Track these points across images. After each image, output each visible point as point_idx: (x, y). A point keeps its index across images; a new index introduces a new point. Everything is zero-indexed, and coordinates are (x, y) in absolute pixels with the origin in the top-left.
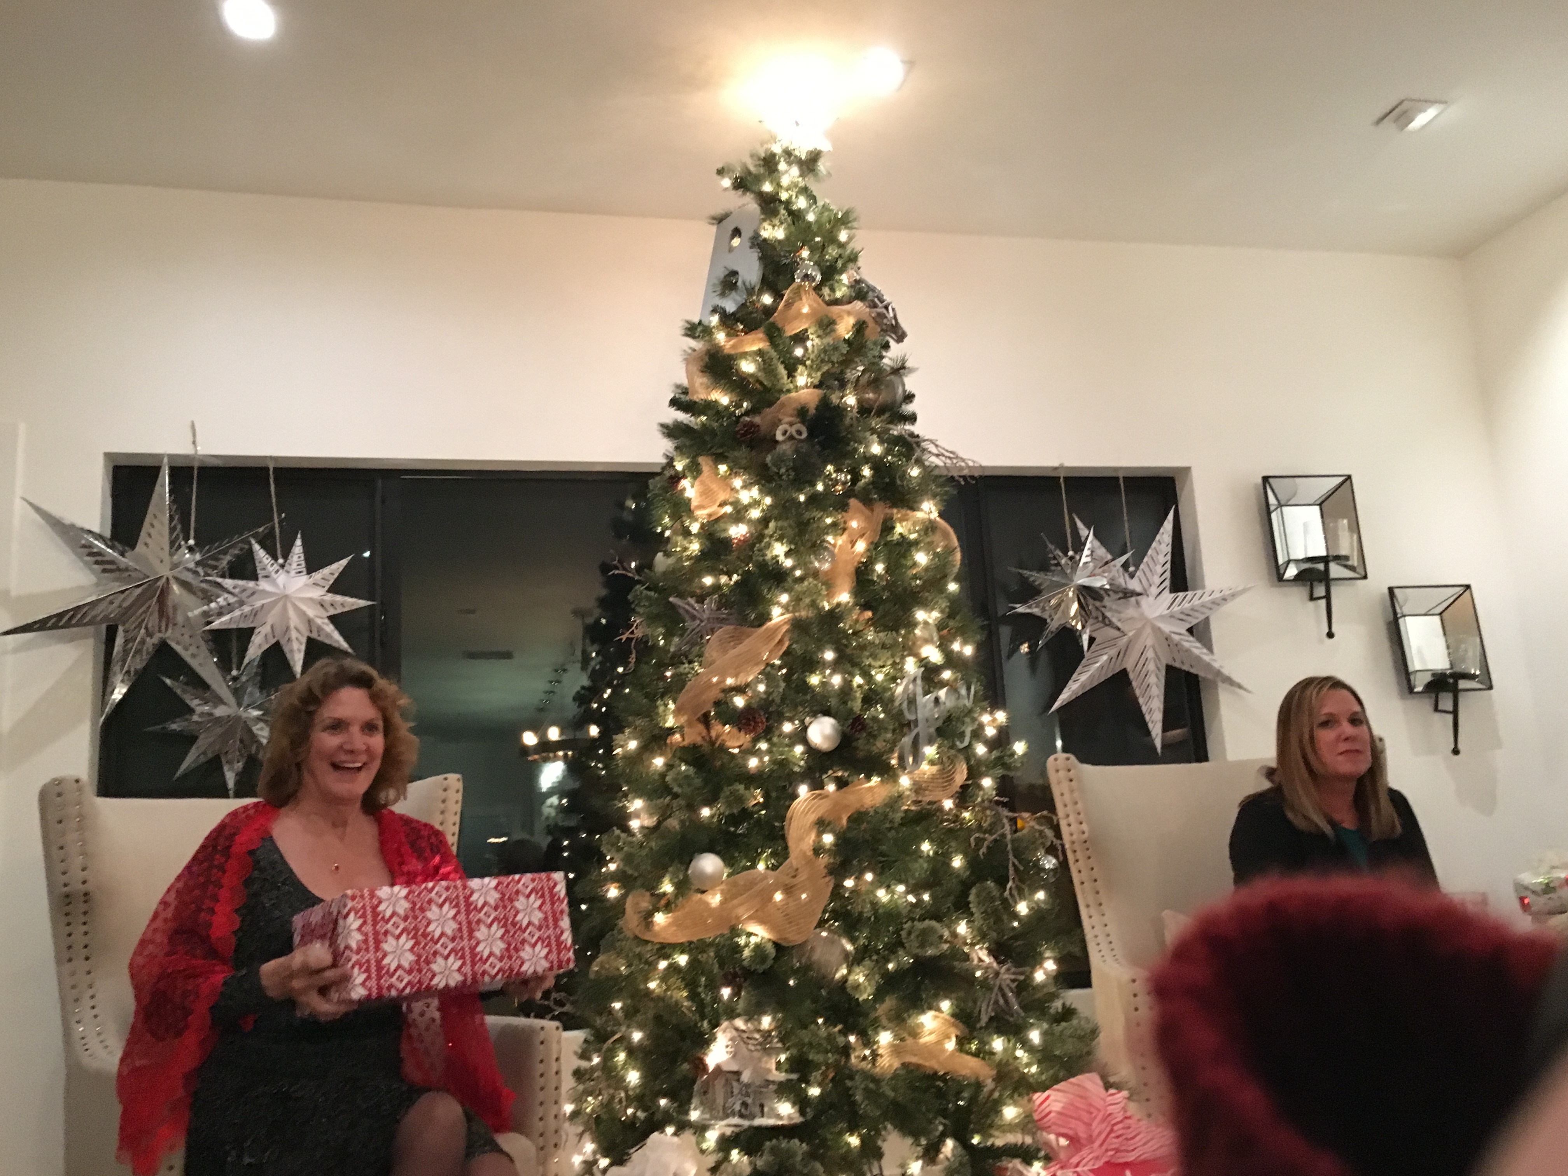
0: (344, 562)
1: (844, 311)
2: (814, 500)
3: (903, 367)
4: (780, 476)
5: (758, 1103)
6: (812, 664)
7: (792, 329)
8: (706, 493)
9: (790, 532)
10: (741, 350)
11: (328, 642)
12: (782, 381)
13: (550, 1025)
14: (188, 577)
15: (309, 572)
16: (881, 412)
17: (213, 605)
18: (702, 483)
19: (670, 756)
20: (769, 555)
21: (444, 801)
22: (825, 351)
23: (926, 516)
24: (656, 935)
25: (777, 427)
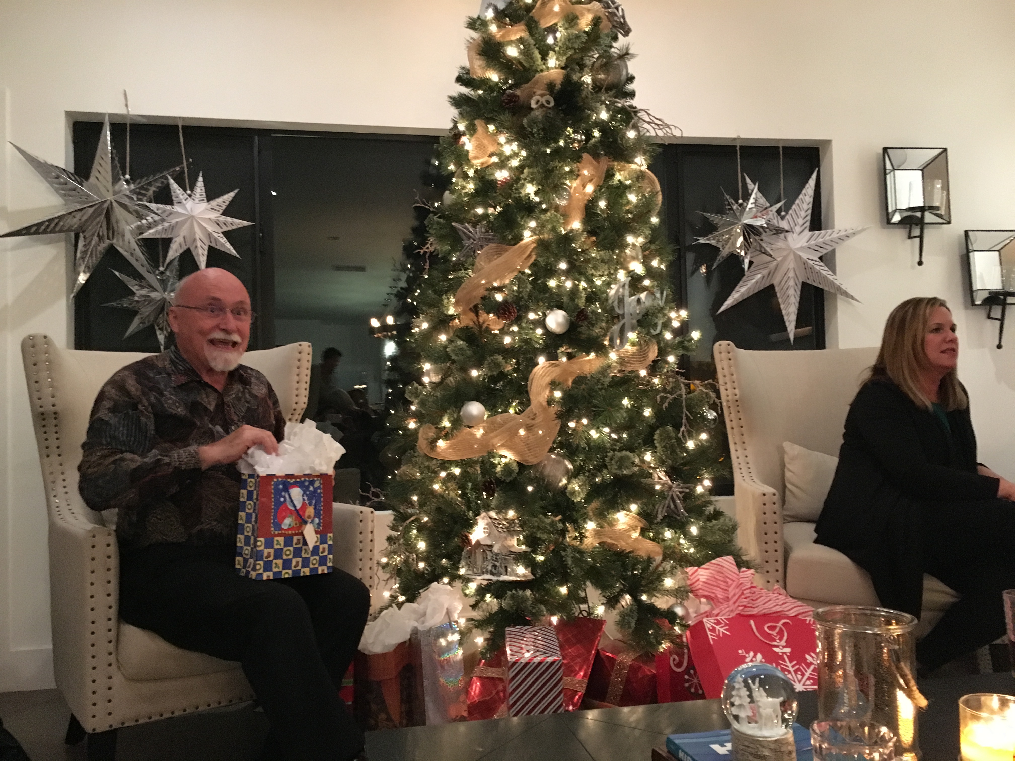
0: (232, 194)
1: (585, 8)
2: (557, 152)
3: (627, 54)
4: (533, 135)
5: (503, 565)
6: (552, 272)
7: (545, 23)
8: (480, 147)
9: (539, 177)
10: (508, 39)
11: (222, 249)
12: (537, 63)
13: (367, 510)
14: (126, 201)
15: (208, 200)
16: (609, 88)
17: (144, 222)
18: (478, 139)
19: (452, 335)
20: (524, 192)
21: (299, 360)
22: (569, 40)
23: (638, 168)
24: (439, 454)
25: (532, 98)
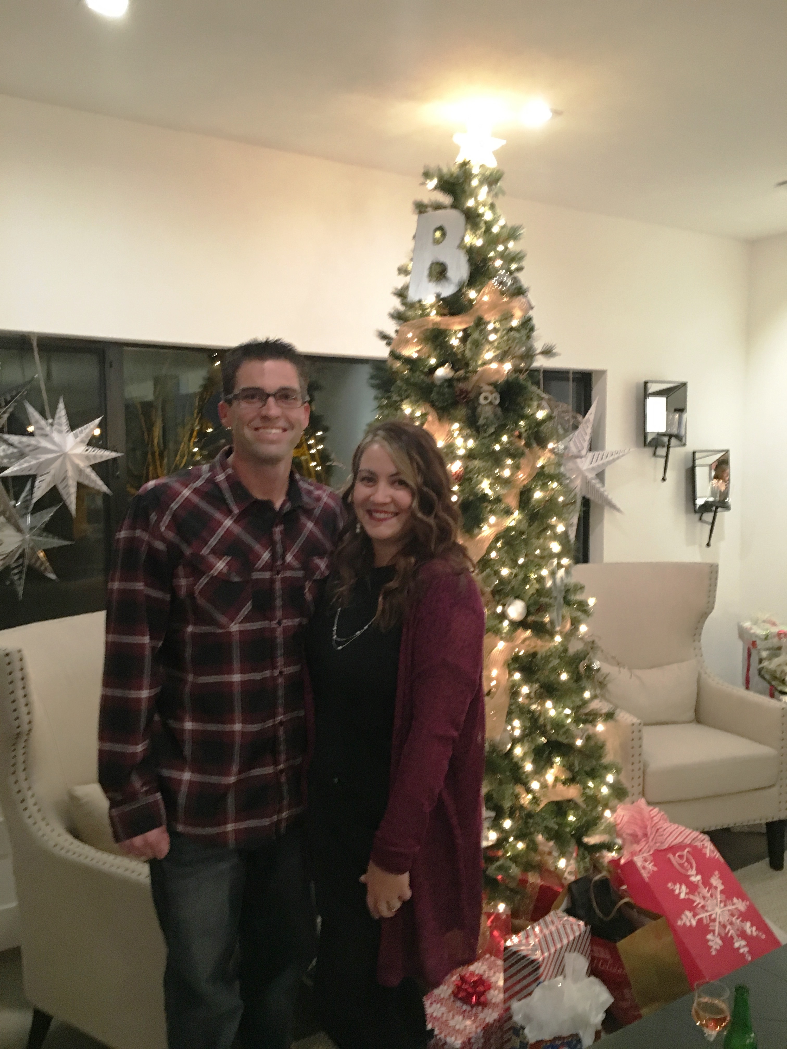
0: (97, 422)
11: (92, 486)
15: (73, 430)
20: (479, 488)
25: (481, 394)
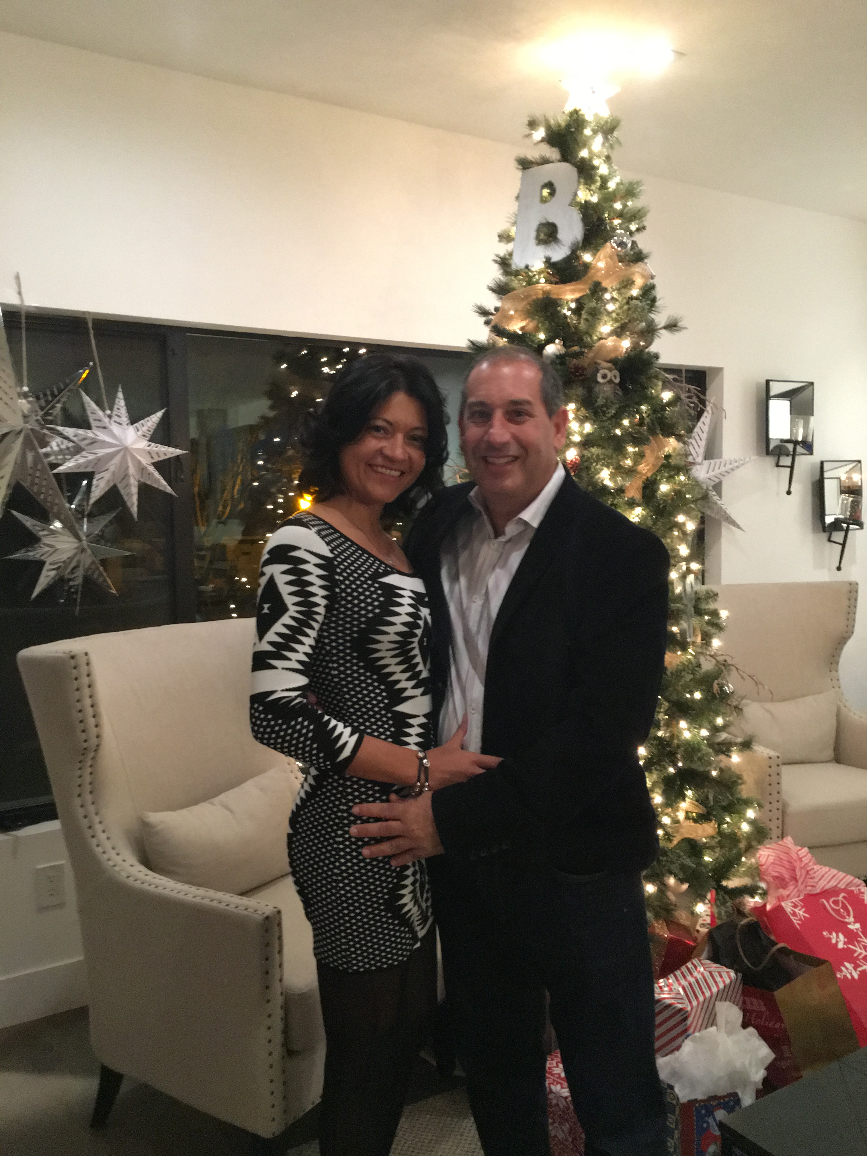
0: (160, 414)
9: (612, 459)
11: (155, 485)
15: (134, 423)
20: (600, 478)
25: (598, 371)
